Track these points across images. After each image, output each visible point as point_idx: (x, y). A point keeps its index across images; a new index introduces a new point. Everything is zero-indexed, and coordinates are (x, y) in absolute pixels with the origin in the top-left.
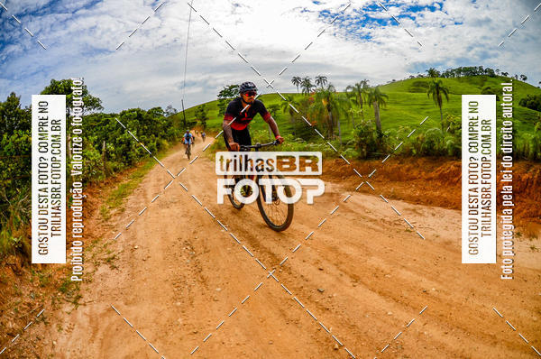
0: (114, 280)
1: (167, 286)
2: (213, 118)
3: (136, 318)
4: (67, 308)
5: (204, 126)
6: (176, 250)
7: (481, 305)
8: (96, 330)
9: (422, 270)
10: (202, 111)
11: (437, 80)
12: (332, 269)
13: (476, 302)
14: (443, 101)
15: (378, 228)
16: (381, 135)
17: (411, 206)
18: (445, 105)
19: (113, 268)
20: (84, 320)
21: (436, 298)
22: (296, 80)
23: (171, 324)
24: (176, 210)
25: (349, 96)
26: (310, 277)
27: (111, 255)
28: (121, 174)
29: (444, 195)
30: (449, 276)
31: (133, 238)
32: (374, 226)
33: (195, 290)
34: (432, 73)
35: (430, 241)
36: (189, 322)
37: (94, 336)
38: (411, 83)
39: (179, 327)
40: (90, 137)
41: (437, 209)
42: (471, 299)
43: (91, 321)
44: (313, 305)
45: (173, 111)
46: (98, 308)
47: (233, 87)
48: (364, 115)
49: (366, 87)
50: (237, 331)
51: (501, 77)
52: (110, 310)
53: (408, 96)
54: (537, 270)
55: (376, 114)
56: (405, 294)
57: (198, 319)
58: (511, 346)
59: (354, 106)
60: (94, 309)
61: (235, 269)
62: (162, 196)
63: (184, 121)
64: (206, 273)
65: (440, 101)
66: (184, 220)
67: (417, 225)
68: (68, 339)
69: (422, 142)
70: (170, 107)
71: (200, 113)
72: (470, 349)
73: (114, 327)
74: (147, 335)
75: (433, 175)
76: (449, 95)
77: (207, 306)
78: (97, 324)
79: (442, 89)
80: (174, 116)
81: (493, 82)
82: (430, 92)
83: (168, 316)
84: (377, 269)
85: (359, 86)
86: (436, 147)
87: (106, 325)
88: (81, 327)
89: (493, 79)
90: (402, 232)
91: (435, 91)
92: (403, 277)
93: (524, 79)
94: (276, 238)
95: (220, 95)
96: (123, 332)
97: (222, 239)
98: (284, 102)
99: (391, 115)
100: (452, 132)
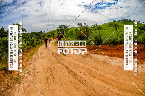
0: (30, 78)
1: (44, 79)
2: (56, 34)
4: (17, 85)
5: (53, 36)
6: (46, 70)
8: (25, 91)
9: (112, 74)
10: (53, 32)
11: (116, 23)
12: (88, 74)
13: (127, 82)
15: (100, 63)
16: (101, 38)
17: (109, 57)
18: (118, 30)
19: (29, 74)
20: (22, 88)
21: (116, 82)
22: (78, 24)
23: (45, 89)
24: (46, 59)
25: (92, 28)
26: (82, 77)
27: (29, 71)
28: (31, 49)
29: (118, 54)
30: (120, 75)
31: (35, 66)
32: (99, 63)
33: (51, 80)
34: (114, 21)
35: (114, 66)
36: (50, 89)
37: (25, 93)
38: (109, 24)
39: (47, 90)
40: (23, 39)
41: (116, 58)
42: (125, 81)
43: (24, 89)
45: (45, 32)
46: (26, 85)
47: (61, 26)
48: (96, 33)
49: (97, 26)
50: (63, 91)
51: (133, 22)
52: (29, 86)
53: (108, 27)
54: (144, 73)
55: (99, 33)
56: (108, 81)
57: (52, 88)
58: (137, 93)
59: (93, 31)
60: (25, 85)
61: (62, 75)
62: (42, 55)
63: (48, 35)
64: (54, 76)
65: (116, 29)
66: (48, 62)
68: (18, 93)
69: (112, 40)
70: (44, 31)
71: (52, 33)
73: (30, 90)
74: (39, 92)
75: (115, 49)
76: (119, 27)
77: (55, 85)
78: (26, 89)
79: (117, 25)
80: (45, 34)
82: (114, 26)
83: (44, 87)
84: (100, 74)
85: (95, 25)
86: (116, 41)
87: (28, 90)
88: (21, 90)
89: (131, 22)
90: (107, 64)
91: (115, 26)
92: (107, 76)
93: (139, 22)
94: (73, 67)
95: (58, 28)
96: (32, 91)
97: (59, 67)
98: (75, 30)
99: (104, 33)
100: (120, 37)
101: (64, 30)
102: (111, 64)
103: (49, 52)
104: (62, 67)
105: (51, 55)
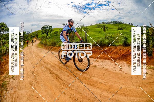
0: (15, 83)
1: (28, 84)
2: (40, 35)
3: (22, 94)
4: (5, 92)
6: (30, 74)
7: (119, 85)
8: (12, 98)
9: (99, 77)
10: (37, 33)
11: (104, 25)
12: (73, 78)
13: (117, 85)
14: (106, 30)
18: (106, 32)
19: (14, 79)
20: (9, 95)
21: (104, 85)
22: (63, 24)
23: (31, 95)
24: (29, 62)
25: (78, 29)
26: (67, 80)
27: (13, 76)
29: (106, 56)
30: (108, 78)
32: (84, 65)
33: (36, 85)
34: (103, 23)
35: (101, 69)
36: (35, 94)
37: (12, 100)
39: (33, 96)
40: (7, 40)
41: (103, 60)
42: (115, 84)
43: (11, 95)
44: (68, 88)
45: (29, 33)
46: (12, 91)
47: (46, 26)
48: (82, 34)
49: (83, 27)
50: (48, 96)
51: (125, 24)
52: (15, 92)
53: (96, 29)
55: (85, 34)
56: (95, 84)
58: (131, 96)
59: (79, 32)
60: (11, 92)
61: (46, 79)
62: (25, 58)
63: (32, 36)
64: (38, 80)
65: (105, 31)
66: (31, 65)
67: (97, 65)
68: (7, 101)
69: (98, 42)
70: (28, 32)
71: (36, 34)
72: (117, 98)
73: (17, 97)
74: (25, 99)
75: (102, 51)
76: (108, 29)
79: (106, 27)
80: (29, 34)
81: (122, 25)
83: (30, 93)
84: (86, 77)
86: (103, 43)
88: (9, 97)
89: (122, 24)
90: (93, 67)
91: (104, 28)
92: (94, 79)
93: (132, 24)
94: (57, 70)
95: (42, 28)
96: (19, 98)
97: (42, 70)
98: (60, 30)
99: (90, 34)
100: (108, 39)
101: (48, 30)
102: (98, 66)
103: (32, 55)
104: (45, 70)
105: (34, 58)
